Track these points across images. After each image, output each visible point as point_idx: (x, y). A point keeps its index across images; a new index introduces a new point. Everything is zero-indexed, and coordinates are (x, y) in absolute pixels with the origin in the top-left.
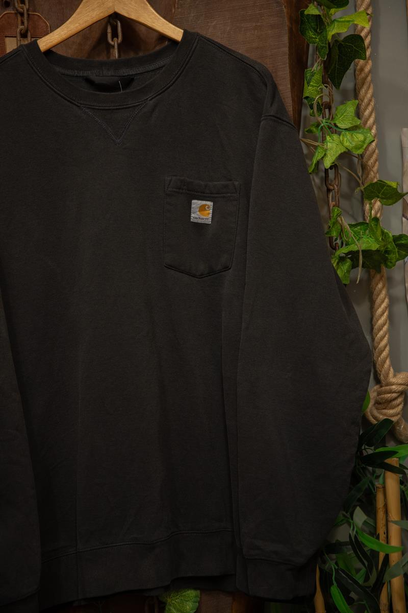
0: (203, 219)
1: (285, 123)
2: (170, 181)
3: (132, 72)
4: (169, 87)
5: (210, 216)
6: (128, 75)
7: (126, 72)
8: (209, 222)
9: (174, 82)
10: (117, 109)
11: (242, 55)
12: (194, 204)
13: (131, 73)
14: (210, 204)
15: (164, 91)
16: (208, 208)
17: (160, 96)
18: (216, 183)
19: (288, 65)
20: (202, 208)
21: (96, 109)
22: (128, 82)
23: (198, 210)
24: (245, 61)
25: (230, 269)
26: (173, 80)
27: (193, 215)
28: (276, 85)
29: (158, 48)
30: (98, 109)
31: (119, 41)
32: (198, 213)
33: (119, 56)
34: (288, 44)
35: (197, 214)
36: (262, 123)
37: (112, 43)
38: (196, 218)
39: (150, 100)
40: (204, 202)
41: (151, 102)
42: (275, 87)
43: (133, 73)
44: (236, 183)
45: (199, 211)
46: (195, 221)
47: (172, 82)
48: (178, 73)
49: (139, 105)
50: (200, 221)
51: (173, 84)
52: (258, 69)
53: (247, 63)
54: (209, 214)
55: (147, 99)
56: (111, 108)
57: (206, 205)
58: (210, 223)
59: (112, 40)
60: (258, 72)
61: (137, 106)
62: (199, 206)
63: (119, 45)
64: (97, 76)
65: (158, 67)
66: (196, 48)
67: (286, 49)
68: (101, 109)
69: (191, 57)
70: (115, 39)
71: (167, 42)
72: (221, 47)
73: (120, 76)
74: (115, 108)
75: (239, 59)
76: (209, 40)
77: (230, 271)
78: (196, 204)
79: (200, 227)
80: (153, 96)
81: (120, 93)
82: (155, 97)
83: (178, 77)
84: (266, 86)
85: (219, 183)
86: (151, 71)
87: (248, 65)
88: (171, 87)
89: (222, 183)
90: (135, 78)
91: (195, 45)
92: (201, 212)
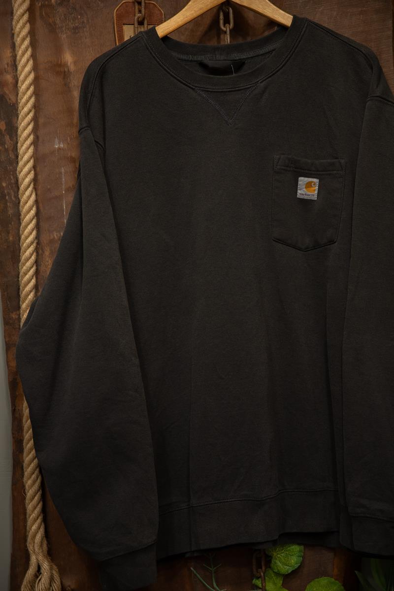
0: (309, 195)
1: (390, 103)
2: (279, 159)
3: (243, 56)
4: (279, 70)
5: (316, 192)
6: (239, 59)
7: (236, 56)
8: (315, 198)
10: (229, 91)
11: (348, 38)
12: (301, 180)
13: (242, 58)
14: (316, 181)
16: (315, 184)
17: (270, 79)
18: (322, 161)
19: (392, 48)
20: (309, 185)
21: (210, 91)
22: (239, 65)
23: (304, 187)
24: (352, 44)
25: (335, 242)
26: (283, 64)
27: (299, 192)
28: (381, 67)
29: (267, 34)
30: (212, 92)
31: (231, 27)
32: (304, 189)
33: (230, 42)
34: (392, 28)
35: (304, 191)
36: (368, 104)
37: (225, 29)
38: (303, 194)
39: (260, 83)
40: (310, 180)
41: (262, 84)
42: (380, 69)
43: (244, 57)
44: (342, 161)
45: (306, 188)
46: (302, 197)
48: (287, 57)
49: (251, 87)
50: (306, 197)
51: (282, 67)
52: (364, 52)
53: (353, 47)
54: (315, 190)
55: (258, 82)
56: (224, 90)
57: (312, 182)
58: (316, 199)
59: (224, 26)
60: (364, 54)
61: (249, 88)
62: (305, 183)
63: (230, 31)
64: (210, 60)
65: (267, 51)
66: (305, 32)
68: (214, 92)
69: (300, 41)
70: (227, 25)
71: (276, 27)
72: (328, 31)
73: (232, 60)
75: (345, 42)
76: (317, 25)
77: (336, 244)
78: (303, 181)
79: (306, 203)
80: (264, 79)
81: (232, 76)
82: (266, 80)
83: (288, 61)
84: (372, 68)
85: (325, 161)
86: (262, 55)
87: (355, 48)
88: (281, 71)
89: (329, 161)
90: (246, 62)
91: (304, 29)
92: (308, 189)
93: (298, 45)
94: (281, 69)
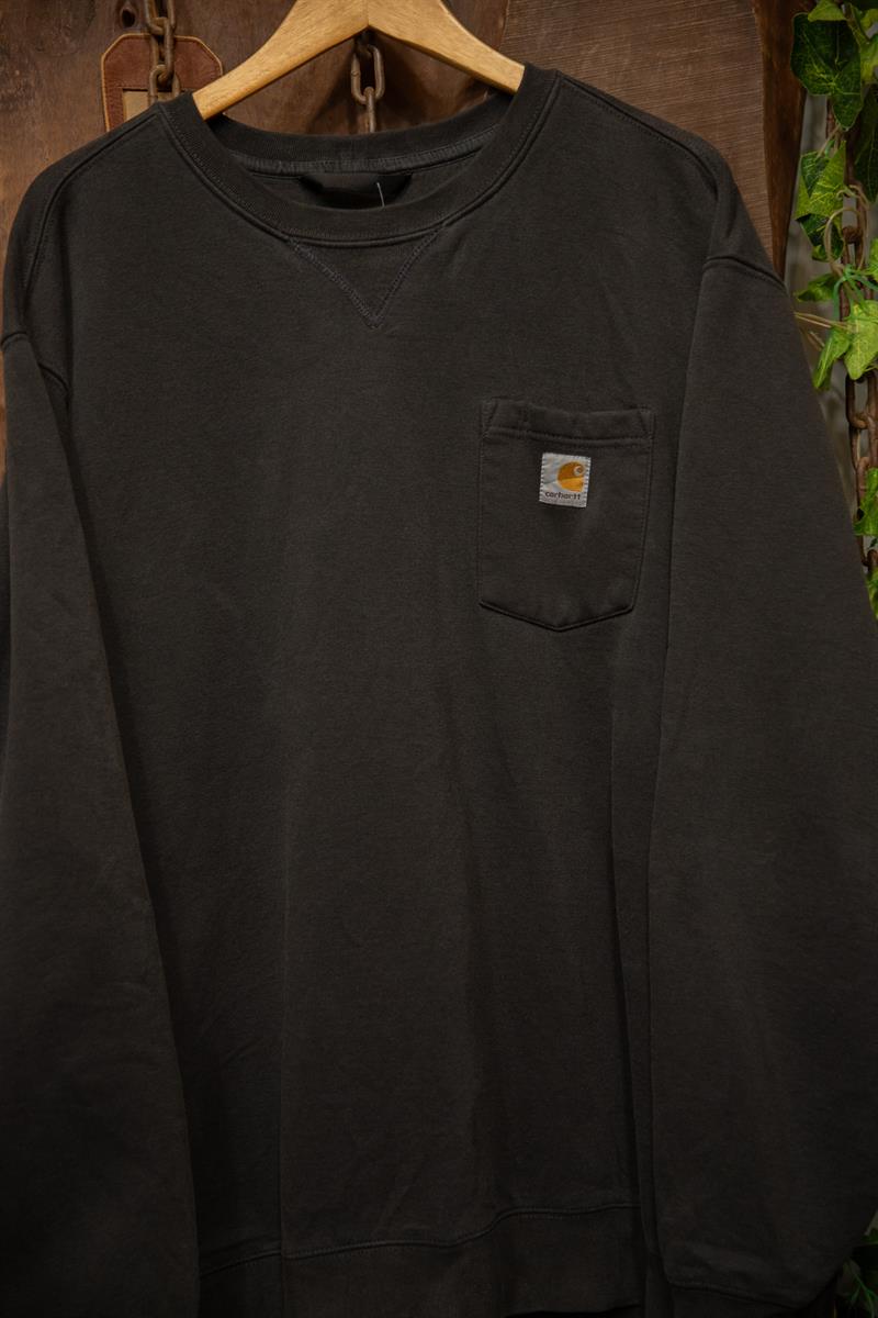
0: (567, 496)
2: (494, 409)
3: (406, 163)
4: (492, 195)
5: (585, 489)
6: (399, 171)
7: (392, 163)
8: (582, 502)
9: (503, 184)
10: (371, 247)
11: (658, 120)
12: (548, 461)
13: (404, 166)
14: (584, 461)
15: (479, 206)
16: (580, 470)
17: (469, 217)
18: (598, 414)
19: (762, 143)
20: (567, 472)
21: (325, 246)
22: (397, 184)
23: (556, 475)
24: (668, 133)
25: (631, 611)
26: (502, 179)
27: (544, 487)
28: (737, 189)
29: (465, 109)
30: (330, 247)
31: (377, 95)
32: (557, 482)
33: (378, 127)
34: (763, 97)
35: (554, 485)
36: (706, 275)
37: (362, 99)
38: (552, 495)
39: (448, 225)
40: (570, 459)
41: (451, 229)
42: (735, 193)
43: (410, 165)
44: (646, 414)
45: (560, 478)
46: (550, 500)
47: (498, 184)
48: (511, 163)
49: (423, 236)
50: (560, 501)
51: (500, 188)
52: (694, 150)
53: (670, 139)
54: (582, 484)
55: (441, 223)
56: (359, 243)
57: (574, 464)
58: (585, 505)
59: (362, 93)
60: (697, 157)
61: (418, 238)
62: (558, 466)
63: (377, 104)
64: (326, 172)
65: (465, 150)
66: (553, 104)
67: (759, 108)
68: (336, 247)
69: (542, 126)
70: (369, 90)
71: (485, 95)
72: (611, 103)
73: (379, 172)
74: (369, 243)
75: (652, 128)
76: (582, 86)
77: (633, 614)
78: (552, 461)
79: (561, 514)
80: (455, 217)
81: (379, 209)
82: (459, 218)
83: (512, 173)
84: (715, 190)
85: (604, 413)
86: (452, 159)
87: (674, 141)
88: (496, 196)
89: (614, 413)
90: (414, 176)
91: (552, 96)
92: (564, 481)
94: (497, 192)
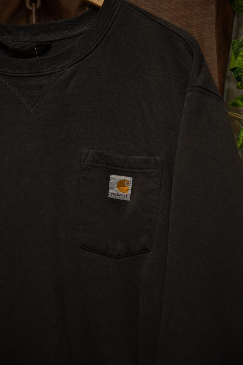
0: (121, 195)
1: (212, 95)
2: (87, 154)
3: (50, 38)
4: (88, 54)
5: (129, 192)
6: (45, 42)
7: (42, 38)
8: (128, 198)
9: (94, 49)
10: (31, 76)
11: (166, 22)
12: (113, 178)
13: (48, 40)
14: (129, 179)
15: (83, 59)
16: (128, 183)
17: (77, 64)
18: (136, 157)
19: (215, 34)
20: (121, 184)
21: (9, 76)
22: (45, 48)
23: (116, 185)
24: (171, 29)
25: (149, 251)
26: (93, 47)
27: (111, 191)
28: (202, 55)
29: (79, 14)
30: (11, 76)
31: (37, 6)
32: (116, 189)
33: (36, 22)
34: (215, 14)
35: (115, 190)
36: (187, 94)
37: (30, 8)
38: (114, 194)
39: (67, 68)
40: (123, 178)
41: (69, 70)
42: (201, 57)
43: (51, 39)
44: (158, 158)
45: (118, 187)
46: (113, 197)
47: (91, 50)
48: (98, 40)
49: (55, 72)
50: (118, 197)
51: (92, 51)
52: (183, 37)
53: (171, 31)
54: (128, 190)
55: (64, 66)
56: (25, 75)
57: (125, 180)
58: (129, 200)
59: (31, 5)
60: (184, 40)
61: (53, 73)
62: (117, 181)
63: (37, 11)
64: (12, 41)
65: (77, 33)
66: (118, 13)
67: (213, 18)
68: (14, 76)
69: (112, 23)
70: (33, 4)
71: (87, 9)
72: (145, 14)
73: (37, 42)
74: (30, 75)
75: (163, 26)
76: (131, 5)
77: (151, 253)
78: (115, 179)
79: (118, 203)
80: (71, 64)
81: (35, 59)
82: (73, 65)
83: (98, 44)
84: (192, 55)
85: (139, 157)
86: (71, 37)
87: (174, 32)
88: (90, 55)
89: (143, 157)
90: (53, 44)
91: (117, 10)
92: (120, 188)
93: (110, 28)
94: (91, 53)
